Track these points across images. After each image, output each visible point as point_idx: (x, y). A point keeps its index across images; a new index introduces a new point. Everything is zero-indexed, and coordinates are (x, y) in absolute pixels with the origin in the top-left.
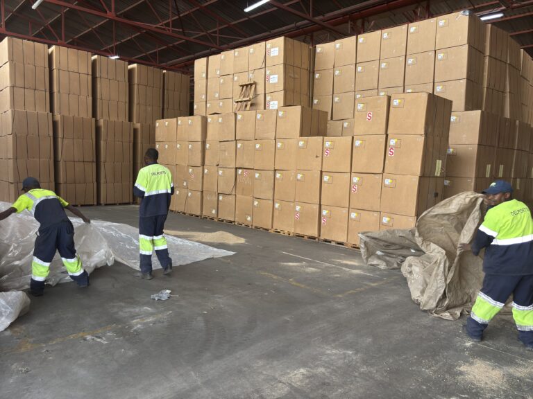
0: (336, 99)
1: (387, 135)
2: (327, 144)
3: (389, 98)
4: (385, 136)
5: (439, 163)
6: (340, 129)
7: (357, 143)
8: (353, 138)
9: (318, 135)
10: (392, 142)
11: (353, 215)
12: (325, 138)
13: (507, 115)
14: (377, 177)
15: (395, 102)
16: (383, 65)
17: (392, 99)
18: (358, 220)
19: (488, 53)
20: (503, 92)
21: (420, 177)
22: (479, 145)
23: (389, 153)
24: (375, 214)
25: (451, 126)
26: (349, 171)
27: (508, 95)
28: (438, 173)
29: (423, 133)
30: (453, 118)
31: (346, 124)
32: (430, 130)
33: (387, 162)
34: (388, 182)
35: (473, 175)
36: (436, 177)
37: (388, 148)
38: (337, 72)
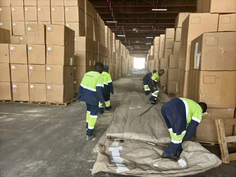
0: (14, 24)
1: (46, 45)
2: (12, 48)
3: (45, 26)
4: (45, 45)
5: (71, 59)
6: (18, 41)
7: (30, 48)
8: (27, 45)
9: (5, 42)
10: (49, 49)
11: (32, 86)
12: (10, 44)
13: (94, 40)
14: (43, 66)
15: (49, 29)
16: (39, 9)
17: (46, 27)
18: (35, 89)
19: (86, 12)
20: (92, 30)
21: (64, 66)
22: (86, 52)
23: (47, 54)
24: (44, 85)
25: (75, 43)
26: (27, 63)
27: (94, 31)
28: (71, 64)
29: (63, 45)
30: (75, 39)
31: (21, 38)
32: (66, 43)
33: (47, 58)
34: (48, 68)
35: (85, 65)
36: (71, 66)
37: (47, 52)
38: (13, 9)
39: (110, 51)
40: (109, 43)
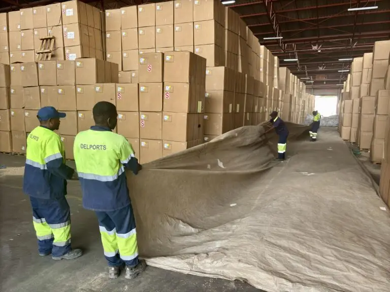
0: (125, 55)
1: (163, 83)
2: (119, 89)
3: (163, 55)
4: (162, 83)
5: (200, 103)
6: (130, 78)
7: (142, 89)
8: (138, 84)
9: (112, 82)
10: (167, 88)
11: (143, 144)
12: (117, 84)
13: (240, 70)
14: (158, 114)
15: (168, 58)
16: (158, 30)
17: (165, 55)
18: (147, 147)
19: (226, 27)
20: (237, 55)
21: (188, 114)
22: (225, 90)
23: (165, 96)
24: (159, 142)
25: (207, 78)
26: (137, 110)
27: (240, 57)
28: (199, 110)
29: (188, 81)
30: (207, 72)
31: (133, 75)
32: (193, 79)
33: (164, 103)
34: (166, 118)
35: (222, 111)
36: (199, 113)
37: (165, 93)
38: (124, 34)
39: (268, 87)
40: (267, 73)
